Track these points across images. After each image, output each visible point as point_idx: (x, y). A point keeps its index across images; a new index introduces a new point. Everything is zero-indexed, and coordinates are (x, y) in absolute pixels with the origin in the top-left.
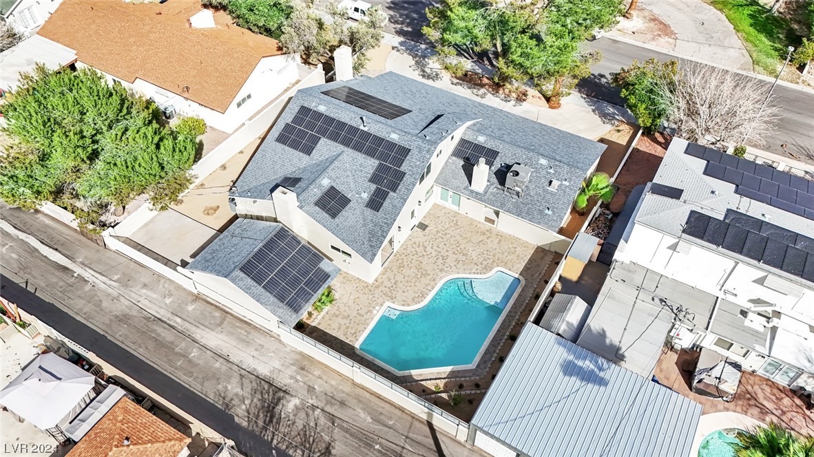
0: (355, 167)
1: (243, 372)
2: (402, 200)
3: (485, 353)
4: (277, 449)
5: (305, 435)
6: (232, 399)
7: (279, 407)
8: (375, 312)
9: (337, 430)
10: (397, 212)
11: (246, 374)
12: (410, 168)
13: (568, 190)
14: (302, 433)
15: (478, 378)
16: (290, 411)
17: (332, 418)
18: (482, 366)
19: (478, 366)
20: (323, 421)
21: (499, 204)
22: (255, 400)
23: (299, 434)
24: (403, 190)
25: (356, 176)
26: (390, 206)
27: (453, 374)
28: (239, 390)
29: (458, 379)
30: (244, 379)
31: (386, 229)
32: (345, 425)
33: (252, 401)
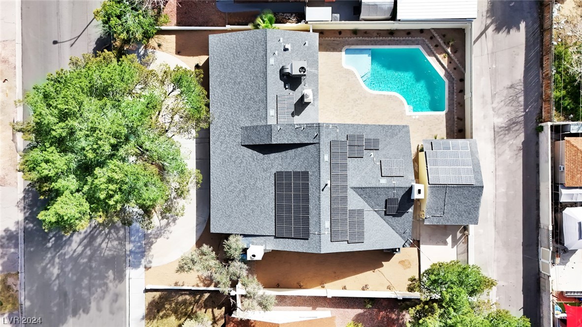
0: (358, 173)
1: (497, 156)
2: (366, 128)
3: (408, 44)
4: (525, 110)
5: (510, 103)
6: (515, 150)
7: (504, 125)
8: (417, 117)
9: (497, 90)
10: (374, 126)
11: (498, 154)
12: (343, 134)
13: (286, 37)
14: (511, 104)
15: (426, 40)
16: (502, 119)
17: (493, 96)
18: (417, 42)
19: (417, 44)
20: (497, 100)
21: (315, 77)
22: (508, 139)
23: (512, 106)
24: (359, 131)
25: (363, 168)
26: (372, 133)
27: (431, 53)
28: (507, 152)
29: (433, 50)
30: (500, 153)
31: (387, 128)
32: (493, 88)
33: (508, 140)
